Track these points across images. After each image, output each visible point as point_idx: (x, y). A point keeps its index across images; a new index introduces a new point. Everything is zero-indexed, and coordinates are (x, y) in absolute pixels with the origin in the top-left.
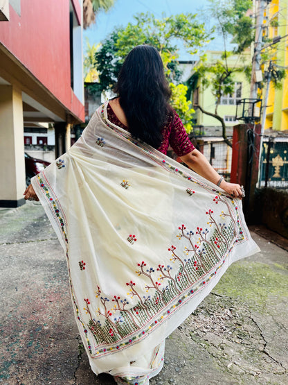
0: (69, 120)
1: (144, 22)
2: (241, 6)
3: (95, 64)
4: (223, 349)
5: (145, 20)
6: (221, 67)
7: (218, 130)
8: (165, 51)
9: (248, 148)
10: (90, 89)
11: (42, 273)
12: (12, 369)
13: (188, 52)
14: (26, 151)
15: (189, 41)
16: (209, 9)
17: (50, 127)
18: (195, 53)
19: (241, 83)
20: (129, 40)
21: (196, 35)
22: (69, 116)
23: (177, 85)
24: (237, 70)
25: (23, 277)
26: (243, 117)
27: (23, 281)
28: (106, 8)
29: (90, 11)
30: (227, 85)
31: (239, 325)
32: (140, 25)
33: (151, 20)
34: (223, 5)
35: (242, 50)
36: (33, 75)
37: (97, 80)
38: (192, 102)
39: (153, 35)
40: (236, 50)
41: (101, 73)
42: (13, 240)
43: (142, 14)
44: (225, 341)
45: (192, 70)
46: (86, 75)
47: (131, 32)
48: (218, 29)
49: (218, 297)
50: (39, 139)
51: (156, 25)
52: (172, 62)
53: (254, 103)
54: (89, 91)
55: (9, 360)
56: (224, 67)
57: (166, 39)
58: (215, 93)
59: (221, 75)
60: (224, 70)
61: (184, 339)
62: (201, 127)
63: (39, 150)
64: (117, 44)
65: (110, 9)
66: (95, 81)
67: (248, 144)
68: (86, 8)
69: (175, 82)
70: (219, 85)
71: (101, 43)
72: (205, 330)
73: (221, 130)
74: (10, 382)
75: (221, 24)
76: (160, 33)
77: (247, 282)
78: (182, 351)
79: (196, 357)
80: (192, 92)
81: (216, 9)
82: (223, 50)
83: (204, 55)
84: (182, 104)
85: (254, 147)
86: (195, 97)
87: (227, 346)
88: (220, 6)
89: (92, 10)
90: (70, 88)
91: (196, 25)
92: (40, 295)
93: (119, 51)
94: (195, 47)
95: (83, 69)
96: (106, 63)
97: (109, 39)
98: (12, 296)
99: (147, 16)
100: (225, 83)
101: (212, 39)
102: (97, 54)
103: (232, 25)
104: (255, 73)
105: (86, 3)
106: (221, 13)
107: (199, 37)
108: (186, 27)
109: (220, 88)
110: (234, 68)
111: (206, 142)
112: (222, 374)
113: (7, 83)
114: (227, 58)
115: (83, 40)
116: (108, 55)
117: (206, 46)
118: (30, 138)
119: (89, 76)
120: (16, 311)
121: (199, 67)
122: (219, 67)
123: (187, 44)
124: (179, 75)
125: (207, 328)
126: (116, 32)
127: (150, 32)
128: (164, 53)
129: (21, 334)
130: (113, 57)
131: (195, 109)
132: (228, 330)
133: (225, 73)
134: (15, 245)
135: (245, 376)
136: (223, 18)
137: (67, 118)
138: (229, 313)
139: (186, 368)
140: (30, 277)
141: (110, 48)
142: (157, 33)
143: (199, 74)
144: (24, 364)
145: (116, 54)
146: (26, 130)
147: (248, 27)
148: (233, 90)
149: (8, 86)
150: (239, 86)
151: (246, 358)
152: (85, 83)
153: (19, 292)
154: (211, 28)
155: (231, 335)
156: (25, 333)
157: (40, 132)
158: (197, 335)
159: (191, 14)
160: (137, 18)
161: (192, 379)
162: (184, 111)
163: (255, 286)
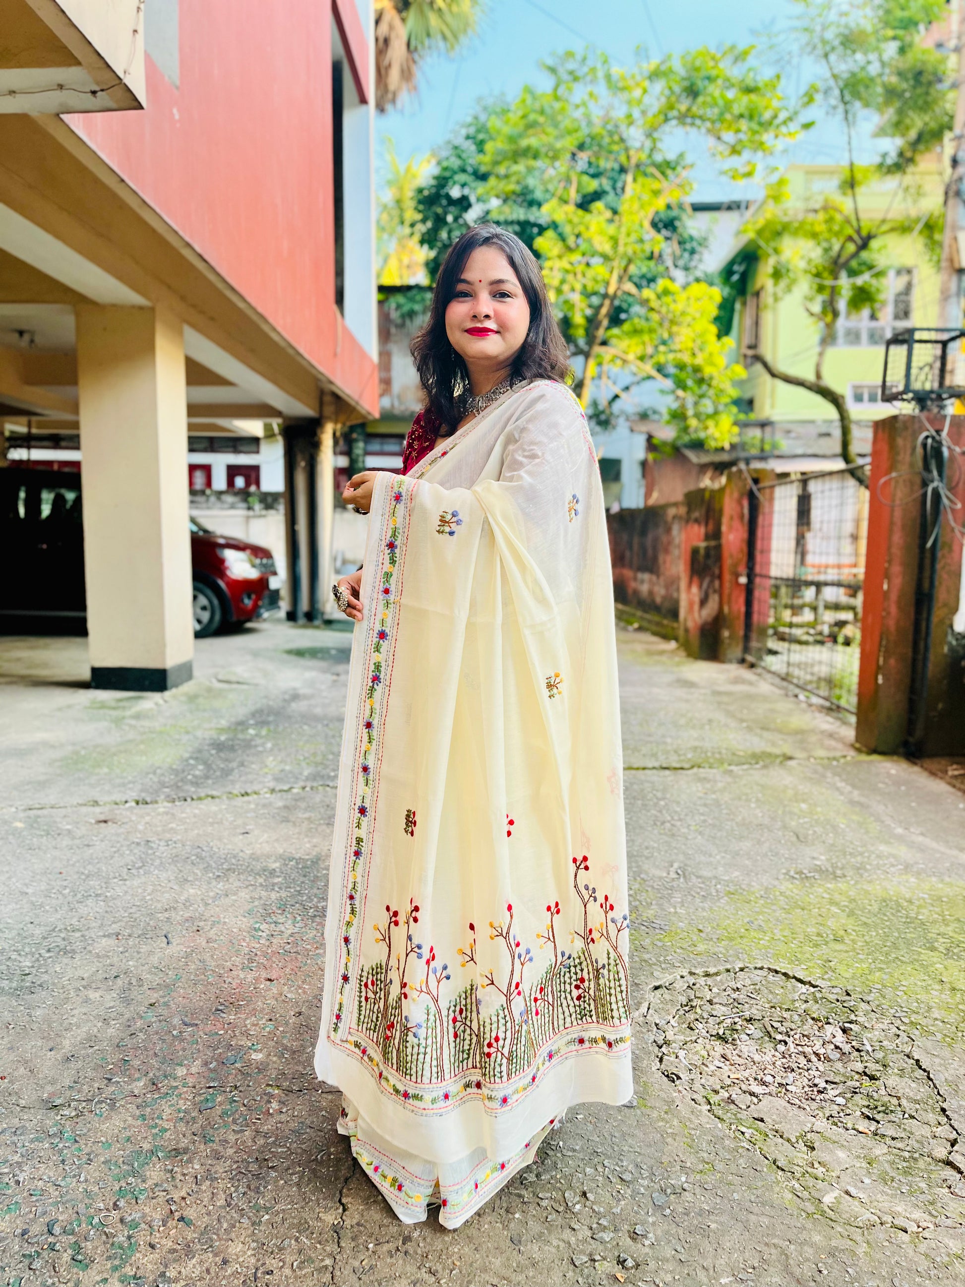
0: (329, 410)
1: (576, 79)
2: (906, 14)
3: (412, 225)
4: (813, 1149)
5: (579, 74)
6: (838, 217)
7: (828, 435)
8: (645, 174)
9: (925, 495)
10: (399, 307)
11: (244, 894)
12: (155, 1173)
13: (723, 173)
14: (196, 513)
15: (729, 136)
16: (794, 29)
17: (270, 435)
18: (749, 175)
19: (909, 272)
20: (524, 143)
21: (751, 115)
22: (327, 398)
23: (685, 287)
24: (893, 230)
25: (187, 904)
26: (907, 389)
27: (187, 915)
28: (451, 37)
29: (397, 52)
30: (860, 281)
31: (872, 1078)
32: (561, 91)
33: (600, 74)
34: (843, 14)
35: (911, 160)
36: (218, 275)
37: (421, 278)
38: (739, 341)
39: (606, 120)
40: (889, 161)
41: (432, 254)
42: (157, 792)
43: (570, 55)
44: (821, 1124)
45: (738, 233)
46: (386, 260)
47: (532, 117)
48: (827, 92)
49: (804, 988)
50: (233, 471)
51: (615, 86)
52: (669, 207)
53: (944, 344)
54: (395, 315)
55: (146, 1146)
56: (848, 221)
57: (649, 135)
58: (817, 308)
59: (836, 247)
60: (849, 231)
61: (684, 1111)
62: (764, 425)
63: (232, 507)
64: (487, 159)
65: (463, 40)
66: (412, 282)
67: (925, 484)
68: (386, 41)
69: (679, 274)
70: (828, 282)
71: (434, 155)
72: (758, 1089)
73: (837, 433)
74: (147, 1210)
75: (835, 77)
76: (629, 116)
77: (909, 943)
78: (676, 1147)
79: (720, 1166)
80: (738, 306)
81: (818, 28)
82: (845, 163)
83: (781, 182)
84: (701, 350)
85: (943, 492)
86: (748, 321)
87: (826, 1139)
88: (833, 16)
89: (404, 47)
90: (335, 307)
91: (750, 82)
92: (238, 960)
93: (492, 181)
94: (746, 155)
95: (374, 241)
96: (450, 218)
97: (460, 141)
98: (154, 960)
99: (584, 59)
100: (852, 273)
101: (807, 126)
102: (420, 191)
103: (872, 80)
104: (955, 239)
105: (384, 28)
106: (836, 43)
107: (761, 124)
108: (714, 90)
109: (834, 292)
110: (884, 221)
111: (785, 475)
112: (802, 1220)
113: (137, 299)
114: (860, 190)
115: (374, 146)
116: (455, 193)
117: (785, 151)
118: (207, 469)
119: (393, 263)
120: (166, 1004)
121: (761, 222)
122: (830, 221)
123: (721, 147)
124: (693, 252)
125: (764, 1083)
126: (483, 117)
127: (597, 114)
128: (641, 179)
129: (181, 1072)
130: (473, 199)
131: (746, 367)
132: (831, 1093)
133: (850, 239)
134: (163, 807)
135: (880, 1234)
136: (843, 57)
137: (321, 404)
138: (840, 1038)
139: (687, 1196)
140: (207, 904)
141: (463, 170)
142: (619, 113)
143: (759, 247)
144: (190, 1161)
145: (481, 188)
146: (195, 444)
147: (930, 84)
148: (881, 297)
149: (141, 308)
150: (904, 279)
151: (885, 1179)
152: (382, 289)
153: (177, 948)
154: (803, 89)
155: (842, 1108)
156: (194, 1070)
157: (236, 451)
158: (730, 1101)
159: (733, 47)
160: (553, 70)
161: (705, 1232)
162: (708, 371)
163: (935, 957)
